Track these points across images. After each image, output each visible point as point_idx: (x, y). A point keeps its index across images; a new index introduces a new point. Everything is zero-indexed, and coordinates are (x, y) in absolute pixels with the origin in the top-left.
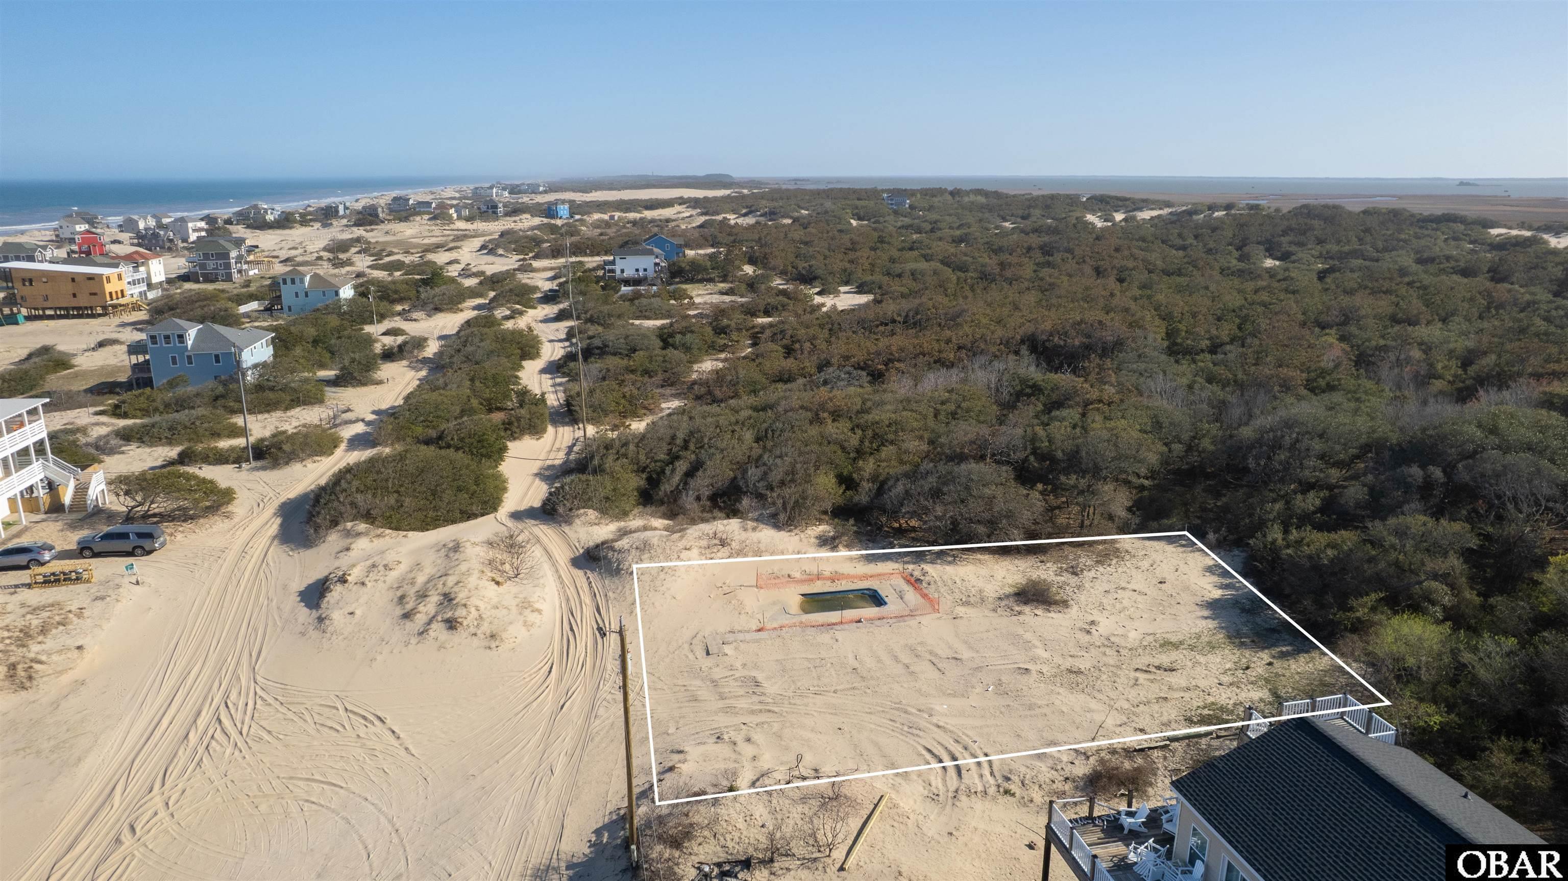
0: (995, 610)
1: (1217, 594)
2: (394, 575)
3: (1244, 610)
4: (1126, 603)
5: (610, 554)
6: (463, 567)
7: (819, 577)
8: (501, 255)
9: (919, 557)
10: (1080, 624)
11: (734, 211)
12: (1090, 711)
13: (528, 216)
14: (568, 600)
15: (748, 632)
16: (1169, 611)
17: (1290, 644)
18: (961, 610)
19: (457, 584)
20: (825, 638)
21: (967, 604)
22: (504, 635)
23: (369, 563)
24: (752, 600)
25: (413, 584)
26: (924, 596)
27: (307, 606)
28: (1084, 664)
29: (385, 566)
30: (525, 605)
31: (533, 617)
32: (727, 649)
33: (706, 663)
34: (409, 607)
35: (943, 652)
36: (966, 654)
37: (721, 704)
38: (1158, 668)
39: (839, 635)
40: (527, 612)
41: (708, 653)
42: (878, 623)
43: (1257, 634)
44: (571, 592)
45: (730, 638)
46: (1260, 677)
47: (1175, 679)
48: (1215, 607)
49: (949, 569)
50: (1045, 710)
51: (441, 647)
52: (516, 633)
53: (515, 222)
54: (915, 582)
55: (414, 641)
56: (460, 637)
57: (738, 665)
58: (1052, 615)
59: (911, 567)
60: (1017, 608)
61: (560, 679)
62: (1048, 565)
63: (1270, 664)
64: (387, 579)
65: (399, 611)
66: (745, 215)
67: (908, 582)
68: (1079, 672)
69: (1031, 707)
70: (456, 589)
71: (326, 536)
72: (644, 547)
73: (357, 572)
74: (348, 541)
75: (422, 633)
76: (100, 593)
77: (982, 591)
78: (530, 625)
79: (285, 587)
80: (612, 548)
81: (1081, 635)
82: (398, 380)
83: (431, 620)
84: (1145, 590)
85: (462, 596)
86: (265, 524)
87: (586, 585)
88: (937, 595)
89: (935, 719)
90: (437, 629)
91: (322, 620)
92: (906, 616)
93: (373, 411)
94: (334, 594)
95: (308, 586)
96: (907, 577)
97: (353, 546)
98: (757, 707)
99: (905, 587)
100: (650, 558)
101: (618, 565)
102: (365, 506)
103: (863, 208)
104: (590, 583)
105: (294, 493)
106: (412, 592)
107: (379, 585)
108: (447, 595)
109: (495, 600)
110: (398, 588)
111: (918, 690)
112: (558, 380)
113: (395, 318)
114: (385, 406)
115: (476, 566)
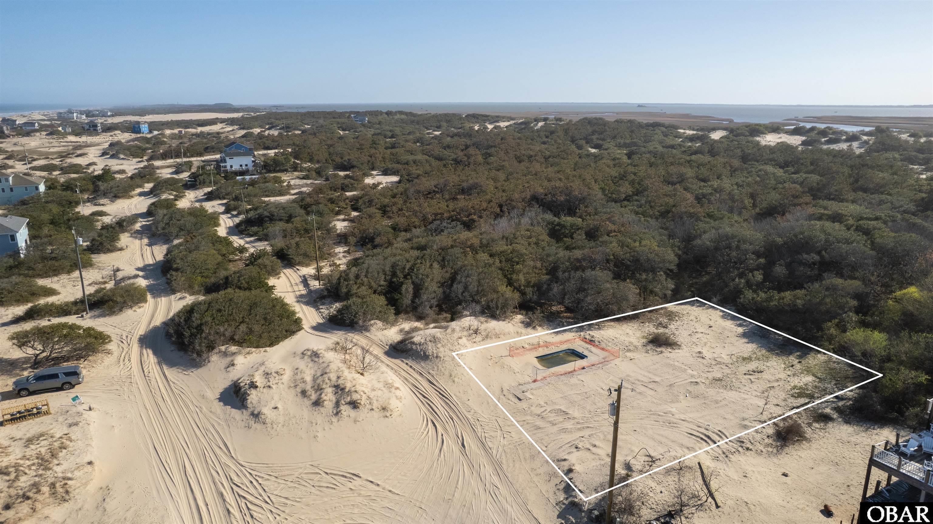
0: (647, 352)
1: (740, 330)
2: (287, 377)
3: (761, 337)
4: (704, 339)
5: (414, 347)
6: (333, 367)
7: (539, 346)
8: (123, 159)
9: (581, 329)
10: (694, 354)
11: (261, 127)
12: (745, 399)
13: (119, 132)
14: (406, 379)
15: (529, 383)
16: (727, 341)
17: (798, 351)
18: (628, 354)
19: (338, 378)
20: (574, 380)
21: (629, 350)
22: (391, 407)
23: (260, 371)
24: (516, 363)
25: (304, 382)
26: (603, 349)
27: (233, 407)
28: (719, 375)
29: (277, 373)
30: (389, 386)
31: (398, 392)
32: (528, 394)
33: (523, 405)
34: (314, 397)
35: (646, 380)
36: (657, 379)
37: (555, 429)
38: (754, 371)
39: (581, 377)
40: (393, 390)
41: (520, 400)
42: (593, 367)
43: (780, 348)
44: (403, 373)
45: (524, 388)
46: (802, 369)
47: (765, 375)
48: (744, 335)
50: (724, 403)
51: (355, 421)
52: (394, 404)
53: (111, 136)
54: (591, 342)
55: (334, 419)
56: (362, 413)
57: (542, 403)
58: (676, 351)
59: (582, 333)
60: (659, 349)
61: (445, 429)
62: (647, 324)
63: (800, 362)
64: (283, 381)
65: (307, 402)
66: (269, 129)
67: (586, 342)
68: (720, 380)
69: (717, 402)
70: (340, 382)
71: (208, 357)
72: (435, 340)
73: (259, 380)
74: (229, 359)
75: (337, 414)
76: (70, 421)
77: (631, 343)
78: (399, 398)
79: (203, 397)
80: (413, 343)
81: (700, 360)
82: (132, 246)
83: (337, 404)
84: (707, 332)
85: (348, 386)
86: (141, 354)
87: (409, 368)
88: (609, 348)
89: (677, 416)
90: (345, 410)
91: (256, 416)
92: (604, 362)
93: (138, 269)
94: (253, 397)
95: (222, 394)
96: (584, 339)
97: (235, 362)
98: (579, 426)
99: (589, 346)
100: (443, 346)
101: (425, 353)
102: (228, 334)
103: (344, 123)
104: (411, 367)
105: (142, 330)
106: (308, 387)
107: (281, 386)
108: (337, 387)
109: (370, 385)
110: (296, 386)
111: (653, 402)
112: (248, 239)
113: (88, 204)
114: (141, 265)
115: (341, 365)
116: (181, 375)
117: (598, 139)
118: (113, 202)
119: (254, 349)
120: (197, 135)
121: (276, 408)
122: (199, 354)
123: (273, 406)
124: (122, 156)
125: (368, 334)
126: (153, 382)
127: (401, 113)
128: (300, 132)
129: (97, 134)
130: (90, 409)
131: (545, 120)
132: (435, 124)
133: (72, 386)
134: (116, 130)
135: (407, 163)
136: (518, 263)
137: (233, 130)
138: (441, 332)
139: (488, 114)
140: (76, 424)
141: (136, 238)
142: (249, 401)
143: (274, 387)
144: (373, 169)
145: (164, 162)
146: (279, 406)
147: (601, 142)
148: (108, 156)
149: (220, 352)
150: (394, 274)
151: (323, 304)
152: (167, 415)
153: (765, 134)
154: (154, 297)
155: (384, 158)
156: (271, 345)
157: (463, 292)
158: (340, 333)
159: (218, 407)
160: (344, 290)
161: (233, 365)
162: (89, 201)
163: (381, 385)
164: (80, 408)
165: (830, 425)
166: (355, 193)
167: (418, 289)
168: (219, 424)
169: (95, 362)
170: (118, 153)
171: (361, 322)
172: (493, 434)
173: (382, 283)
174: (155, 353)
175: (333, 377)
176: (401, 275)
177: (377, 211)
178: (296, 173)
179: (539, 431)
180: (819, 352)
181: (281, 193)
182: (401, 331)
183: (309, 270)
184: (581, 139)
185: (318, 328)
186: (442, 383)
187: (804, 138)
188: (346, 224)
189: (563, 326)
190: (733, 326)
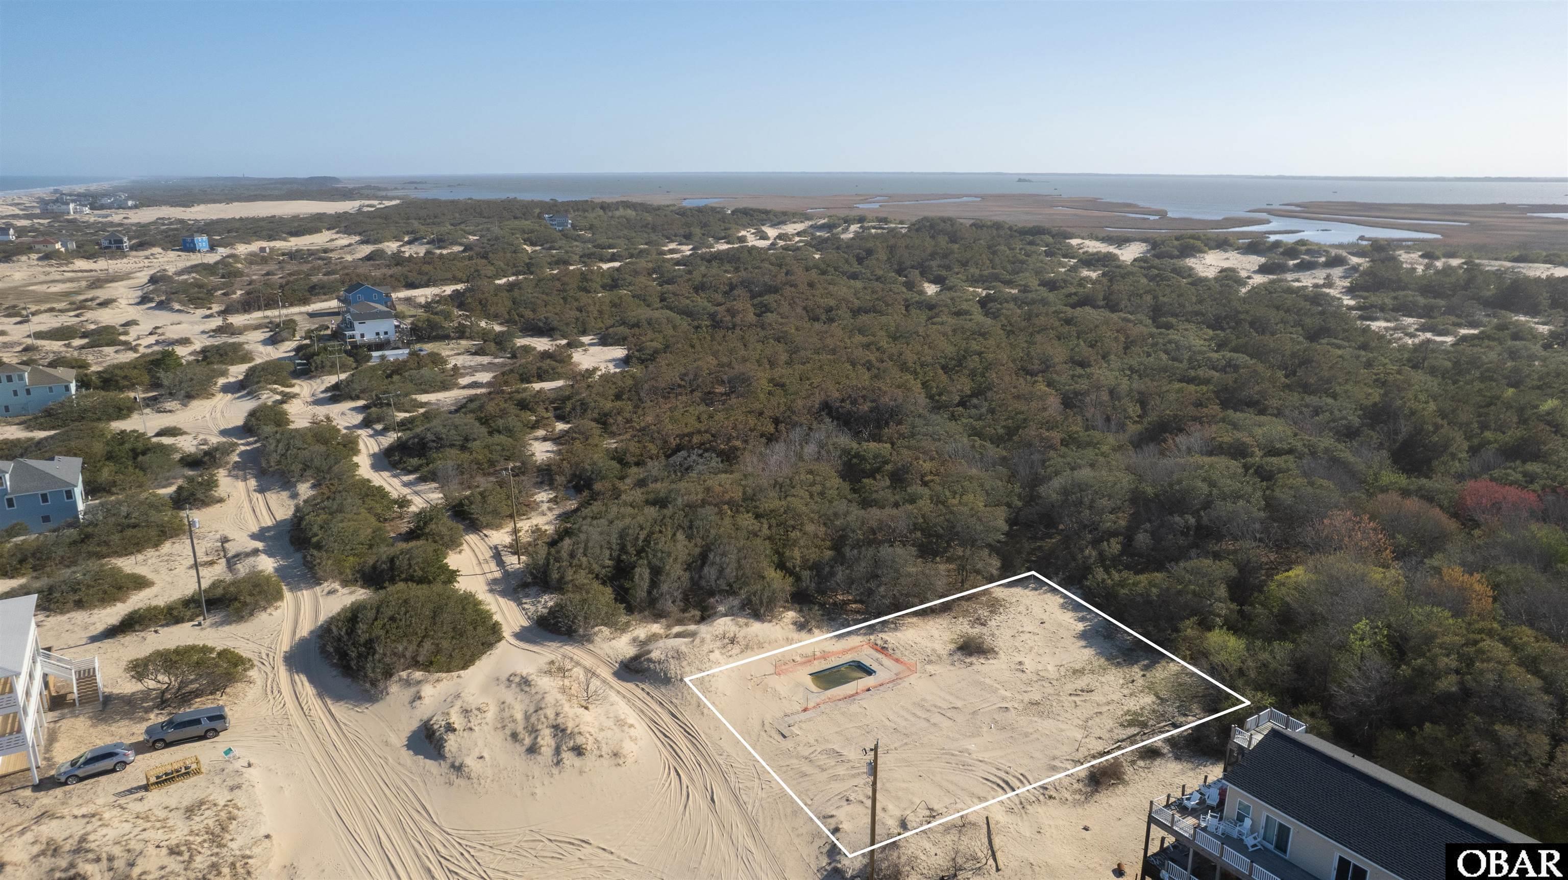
0: (953, 664)
1: (1080, 626)
2: (491, 715)
3: (1105, 637)
4: (1030, 643)
5: (652, 666)
6: (550, 699)
7: (814, 657)
9: (872, 629)
10: (1013, 666)
11: (397, 238)
12: (1062, 730)
13: (159, 249)
14: (642, 711)
15: (798, 713)
16: (1059, 645)
17: (1147, 658)
18: (930, 668)
19: (557, 714)
20: (854, 708)
21: (930, 662)
22: (624, 752)
23: (457, 708)
24: (781, 685)
25: (514, 721)
26: (897, 660)
28: (1037, 697)
30: (621, 723)
31: (632, 732)
32: (795, 729)
33: (788, 744)
34: (528, 741)
35: (945, 705)
36: (959, 704)
37: (825, 775)
38: (1082, 691)
39: (864, 703)
40: (626, 728)
41: (785, 737)
42: (881, 688)
43: (1124, 654)
44: (639, 704)
45: (790, 720)
46: (1142, 686)
47: (1096, 697)
48: (1083, 635)
49: (899, 634)
50: (1035, 736)
51: (581, 772)
52: (628, 747)
53: (147, 258)
54: (883, 650)
55: (555, 771)
56: (589, 760)
57: (812, 742)
58: (991, 661)
59: (872, 637)
60: (968, 660)
61: (692, 779)
62: (961, 619)
63: (1144, 676)
64: (488, 720)
65: (520, 749)
66: (410, 243)
67: (877, 650)
68: (1037, 704)
69: (1026, 735)
70: (560, 720)
71: (386, 688)
72: (679, 655)
73: (456, 719)
74: (413, 690)
75: (558, 763)
76: (230, 783)
77: (934, 650)
78: (634, 740)
79: (387, 743)
80: (650, 660)
81: (1019, 674)
82: (235, 494)
83: (558, 751)
84: (1036, 631)
85: (570, 725)
86: (293, 682)
87: (645, 695)
88: (906, 659)
89: (974, 756)
90: (568, 757)
91: (458, 768)
92: (897, 680)
93: (254, 537)
94: (452, 743)
95: (410, 739)
96: (875, 647)
97: (423, 694)
98: (854, 771)
99: (880, 656)
100: (689, 664)
101: (665, 674)
102: (408, 654)
103: (532, 231)
104: (648, 694)
105: (285, 645)
106: (520, 728)
107: (485, 728)
108: (556, 727)
109: (596, 724)
110: (504, 727)
111: (948, 737)
112: (406, 478)
113: (148, 410)
114: (255, 529)
115: (559, 696)
116: (352, 713)
117: (939, 266)
118: (185, 405)
119: (444, 675)
120: (293, 255)
121: (481, 757)
122: (374, 683)
123: (477, 755)
124: (177, 306)
125: (590, 647)
126: (318, 724)
127: (626, 205)
128: (461, 248)
129: (124, 255)
130: (250, 765)
131: (861, 220)
132: (682, 232)
133: (216, 732)
134: (154, 246)
135: (637, 325)
136: (794, 528)
137: (350, 245)
138: (686, 644)
139: (769, 208)
140: (239, 787)
141: (236, 477)
142: (447, 749)
143: (476, 728)
144: (584, 333)
145: (247, 316)
146: (485, 755)
147: (944, 273)
148: (153, 305)
149: (400, 680)
150: (623, 549)
151: (527, 596)
152: (345, 769)
153: (1204, 252)
154: (291, 590)
155: (601, 312)
156: (465, 667)
157: (718, 578)
158: (554, 645)
159: (407, 756)
160: (555, 576)
161: (420, 698)
162: (148, 406)
163: (610, 723)
164: (238, 765)
165: (1158, 762)
166: (560, 383)
167: (656, 572)
168: (412, 780)
169: (236, 696)
170: (169, 300)
171: (581, 631)
172: (749, 784)
173: (608, 562)
174: (311, 681)
175: (550, 713)
176: (632, 550)
177: (594, 424)
178: (463, 342)
179: (807, 778)
180: (1173, 660)
181: (445, 386)
182: (635, 640)
183: (501, 537)
184: (913, 267)
185: (523, 635)
186: (689, 716)
187: (1263, 260)
188: (549, 446)
189: (849, 626)
190: (1072, 621)
